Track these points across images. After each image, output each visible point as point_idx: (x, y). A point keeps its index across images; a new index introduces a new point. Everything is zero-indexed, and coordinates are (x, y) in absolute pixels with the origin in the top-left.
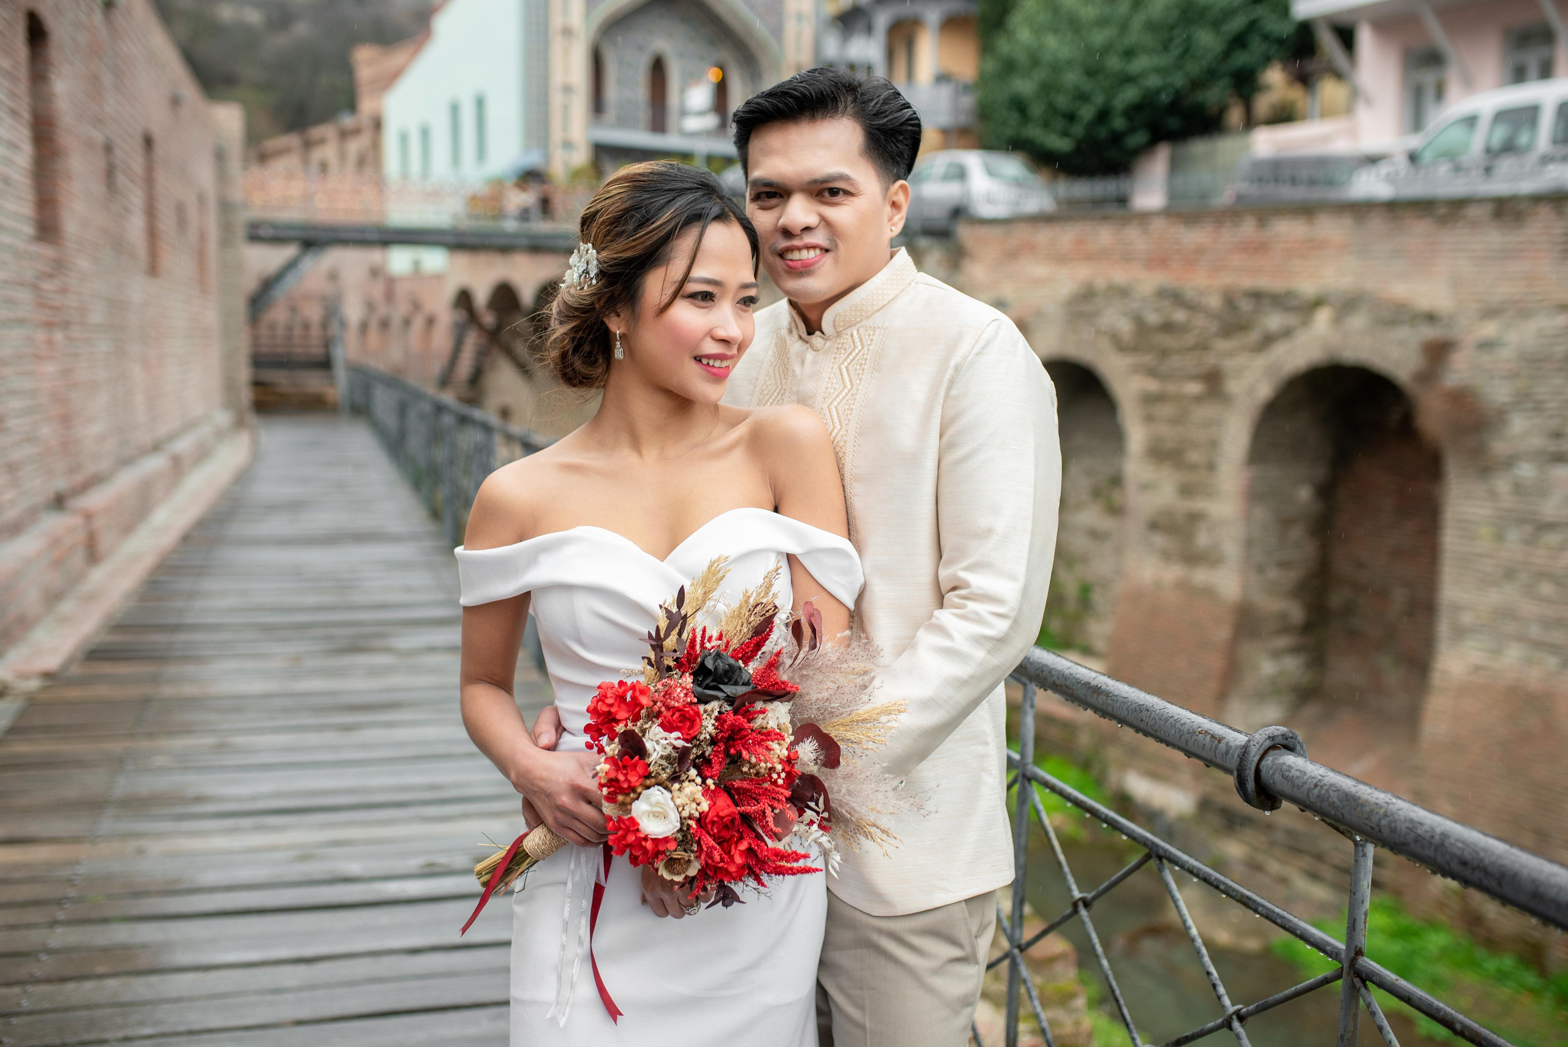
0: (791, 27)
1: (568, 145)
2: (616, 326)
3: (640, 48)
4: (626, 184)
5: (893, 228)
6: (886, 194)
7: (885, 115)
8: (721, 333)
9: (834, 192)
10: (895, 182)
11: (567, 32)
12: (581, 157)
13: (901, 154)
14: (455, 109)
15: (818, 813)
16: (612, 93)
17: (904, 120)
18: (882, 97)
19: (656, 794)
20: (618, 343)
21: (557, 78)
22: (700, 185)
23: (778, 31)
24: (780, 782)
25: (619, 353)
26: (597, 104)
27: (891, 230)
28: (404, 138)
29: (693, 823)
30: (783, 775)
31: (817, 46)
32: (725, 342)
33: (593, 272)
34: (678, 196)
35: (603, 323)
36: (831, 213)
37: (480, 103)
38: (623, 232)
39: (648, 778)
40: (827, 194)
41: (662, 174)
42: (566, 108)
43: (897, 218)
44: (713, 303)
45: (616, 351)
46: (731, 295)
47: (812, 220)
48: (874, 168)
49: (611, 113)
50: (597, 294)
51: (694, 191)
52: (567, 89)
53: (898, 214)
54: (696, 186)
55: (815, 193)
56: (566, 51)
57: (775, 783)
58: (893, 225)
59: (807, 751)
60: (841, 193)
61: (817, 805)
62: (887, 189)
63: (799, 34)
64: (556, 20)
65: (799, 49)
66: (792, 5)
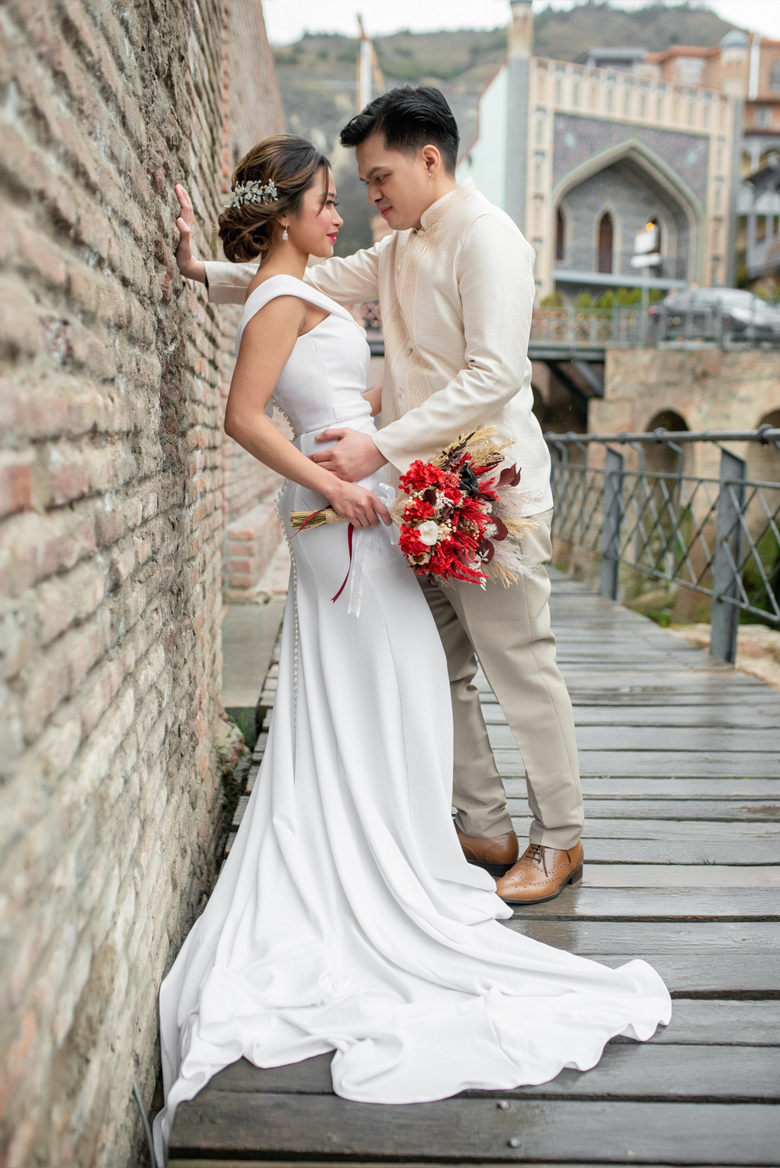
0: (712, 188)
2: (284, 223)
3: (593, 207)
11: (539, 197)
12: (546, 291)
15: (482, 557)
16: (569, 242)
19: (432, 524)
20: (285, 231)
21: (531, 232)
23: (702, 191)
24: (476, 538)
25: (285, 236)
26: (559, 251)
29: (439, 543)
30: (478, 536)
31: (733, 201)
39: (431, 516)
49: (569, 259)
52: (537, 240)
56: (537, 210)
57: (473, 538)
59: (491, 529)
61: (483, 554)
63: (718, 193)
64: (531, 190)
65: (717, 205)
66: (713, 171)
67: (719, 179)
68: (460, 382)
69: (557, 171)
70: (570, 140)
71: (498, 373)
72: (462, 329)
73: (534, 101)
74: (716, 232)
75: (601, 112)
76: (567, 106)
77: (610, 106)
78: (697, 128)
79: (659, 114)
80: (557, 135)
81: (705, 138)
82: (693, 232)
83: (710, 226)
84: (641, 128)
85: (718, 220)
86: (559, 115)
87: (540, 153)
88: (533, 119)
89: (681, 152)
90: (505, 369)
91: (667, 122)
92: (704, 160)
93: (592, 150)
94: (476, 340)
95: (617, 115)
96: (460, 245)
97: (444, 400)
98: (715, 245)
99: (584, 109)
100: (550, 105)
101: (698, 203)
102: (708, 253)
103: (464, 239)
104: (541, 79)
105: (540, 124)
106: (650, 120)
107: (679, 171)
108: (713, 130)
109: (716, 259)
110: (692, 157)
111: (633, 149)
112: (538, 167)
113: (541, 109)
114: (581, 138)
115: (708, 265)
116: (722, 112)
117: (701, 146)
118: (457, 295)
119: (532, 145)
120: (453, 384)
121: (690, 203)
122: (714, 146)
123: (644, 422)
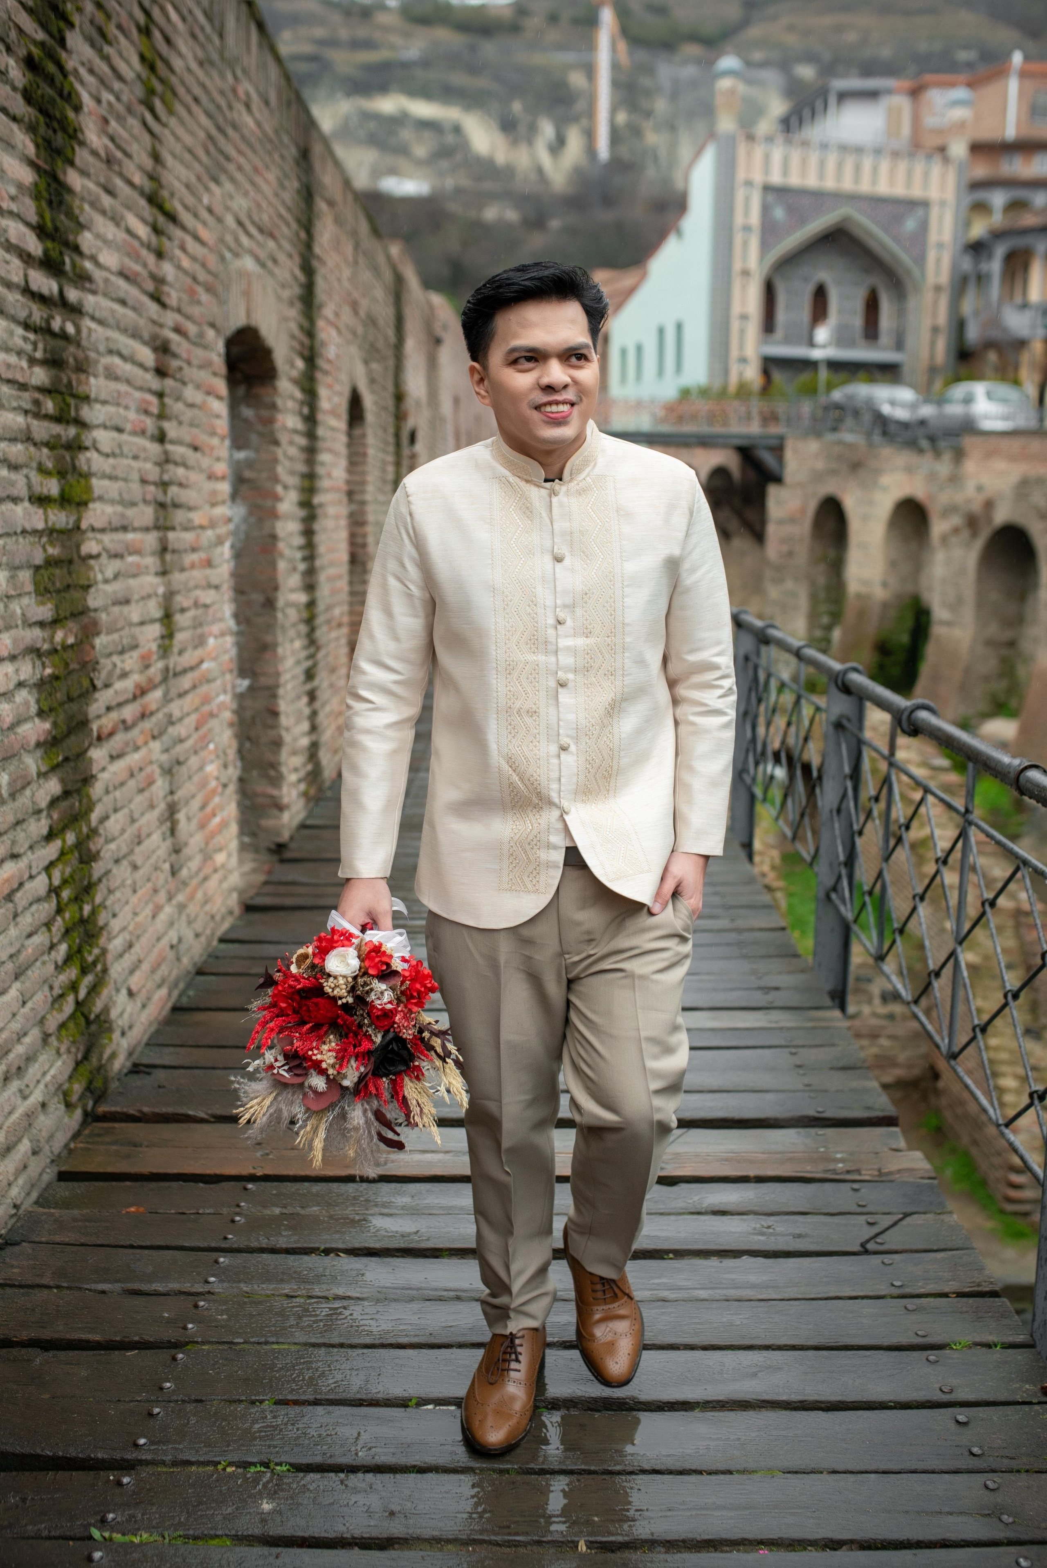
0: (931, 255)
1: (743, 360)
3: (806, 280)
11: (746, 273)
12: (752, 373)
14: (661, 331)
16: (781, 316)
21: (736, 309)
23: (921, 260)
26: (769, 324)
28: (624, 352)
31: (954, 268)
37: (679, 327)
42: (742, 332)
49: (779, 333)
52: (744, 317)
56: (744, 289)
63: (938, 261)
64: (737, 266)
65: (937, 273)
66: (933, 237)
67: (940, 246)
69: (765, 246)
70: (779, 213)
73: (741, 175)
74: (936, 303)
75: (812, 182)
76: (776, 178)
77: (821, 175)
78: (917, 192)
79: (874, 181)
80: (766, 209)
81: (925, 204)
82: (912, 302)
83: (928, 296)
84: (853, 198)
85: (938, 289)
86: (767, 188)
87: (747, 229)
88: (740, 195)
89: (898, 219)
91: (883, 188)
92: (924, 226)
93: (802, 221)
95: (830, 184)
98: (935, 314)
99: (794, 180)
100: (758, 178)
101: (916, 271)
102: (926, 324)
104: (749, 154)
105: (747, 200)
106: (865, 187)
107: (896, 239)
108: (934, 194)
109: (935, 330)
110: (910, 224)
111: (846, 219)
112: (745, 244)
113: (749, 183)
114: (790, 210)
115: (925, 335)
116: (943, 176)
117: (920, 212)
119: (739, 220)
121: (908, 272)
122: (934, 212)
123: (812, 506)
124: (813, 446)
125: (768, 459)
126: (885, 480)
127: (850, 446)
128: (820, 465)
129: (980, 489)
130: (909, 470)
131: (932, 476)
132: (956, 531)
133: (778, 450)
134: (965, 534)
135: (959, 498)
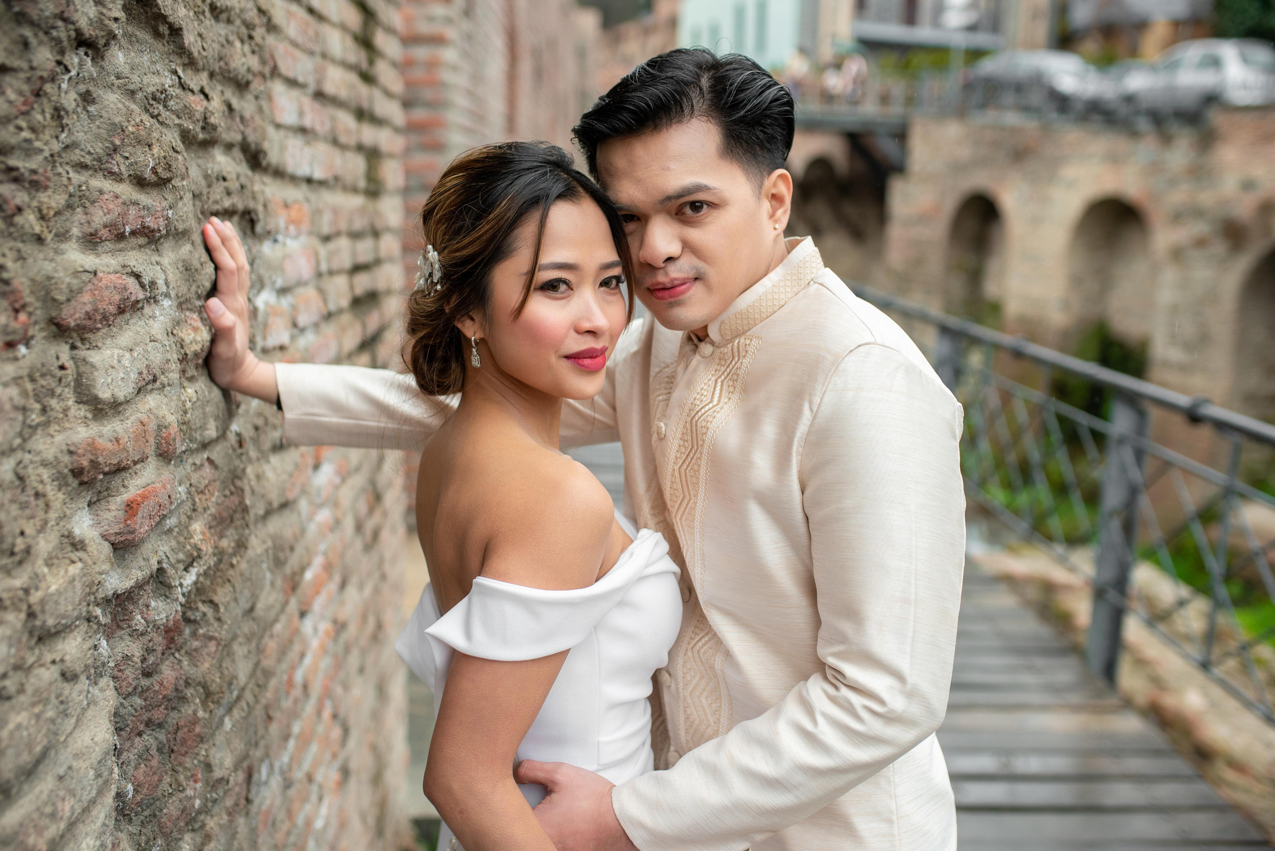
2: (471, 330)
4: (461, 174)
5: (777, 226)
6: (760, 193)
7: (742, 104)
8: (587, 326)
9: (697, 206)
10: (770, 173)
13: (771, 139)
14: (740, 9)
17: (768, 101)
18: (735, 85)
20: (474, 350)
22: (541, 162)
25: (475, 361)
27: (775, 229)
28: (696, 34)
32: (592, 333)
33: (437, 275)
34: (516, 179)
35: (455, 328)
36: (695, 234)
37: (762, 3)
38: (461, 227)
40: (688, 211)
41: (498, 157)
43: (780, 212)
44: (571, 292)
45: (473, 358)
46: (591, 279)
47: (674, 248)
48: (739, 167)
49: (872, 8)
50: (444, 297)
51: (533, 170)
53: (780, 207)
54: (536, 164)
55: (674, 212)
58: (776, 222)
60: (705, 207)
62: (760, 186)
68: (809, 709)
71: (897, 703)
72: (812, 591)
90: (911, 694)
94: (846, 627)
96: (807, 415)
97: (770, 747)
103: (816, 400)
118: (800, 516)
120: (793, 710)
123: (950, 205)
124: (953, 130)
125: (886, 147)
126: (1070, 172)
127: (1014, 131)
128: (964, 153)
129: (1248, 185)
130: (1114, 160)
131: (1155, 168)
132: (1201, 243)
133: (901, 135)
134: (1219, 248)
135: (1207, 198)
